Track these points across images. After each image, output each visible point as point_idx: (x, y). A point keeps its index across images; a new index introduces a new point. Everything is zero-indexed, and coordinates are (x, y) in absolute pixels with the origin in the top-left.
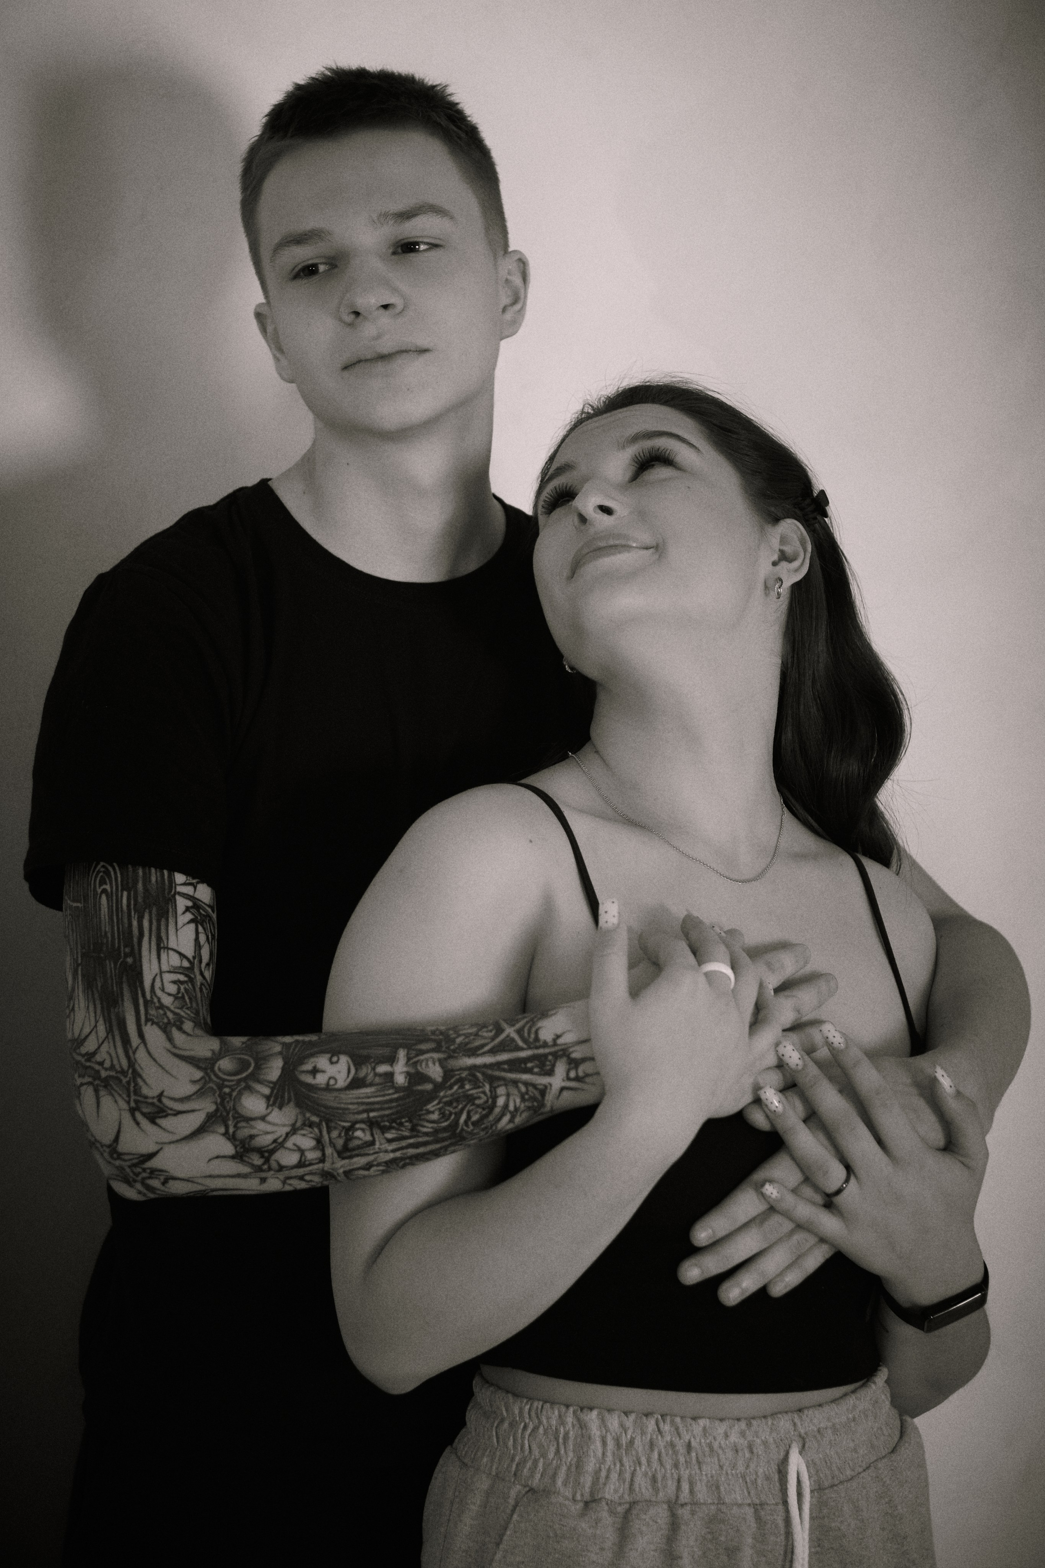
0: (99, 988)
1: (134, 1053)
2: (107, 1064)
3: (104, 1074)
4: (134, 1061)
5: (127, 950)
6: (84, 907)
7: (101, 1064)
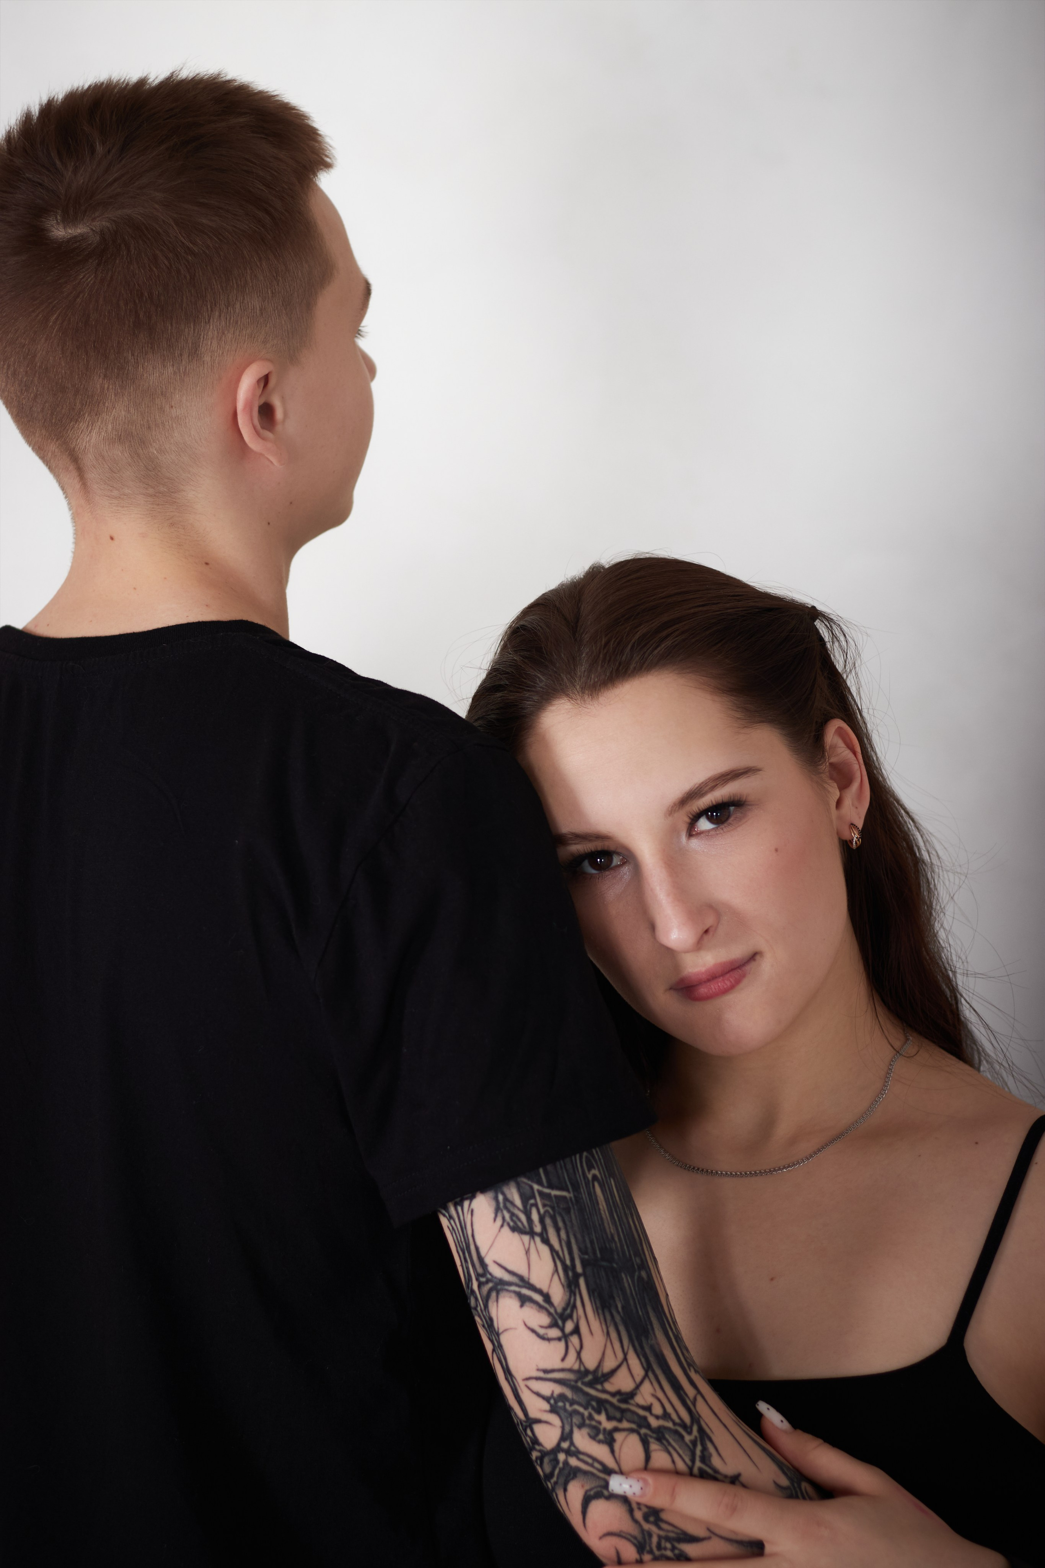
0: (620, 1309)
1: (694, 1405)
2: (657, 1410)
3: (654, 1423)
4: (697, 1416)
6: (575, 1196)
7: (648, 1408)
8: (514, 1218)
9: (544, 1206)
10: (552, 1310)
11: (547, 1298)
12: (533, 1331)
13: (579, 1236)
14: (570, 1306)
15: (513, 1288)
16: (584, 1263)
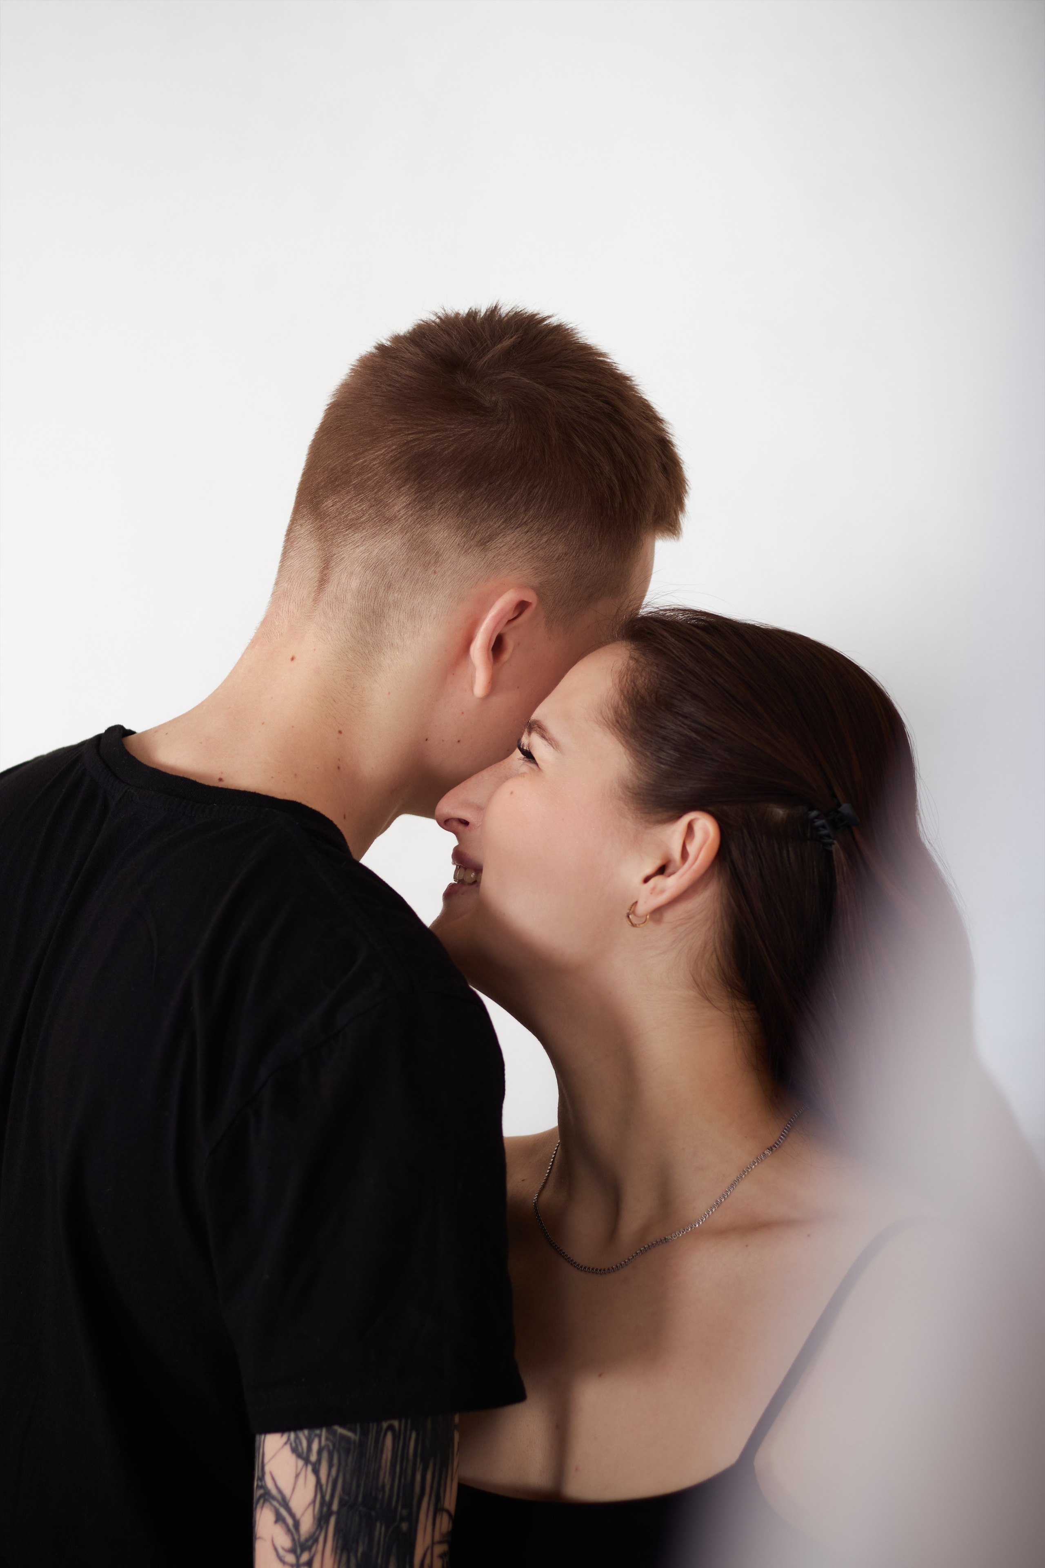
0: (359, 1554)
5: (405, 1512)
6: (360, 1440)
8: (298, 1441)
9: (327, 1439)
10: (296, 1537)
11: (297, 1524)
12: (276, 1549)
13: (348, 1477)
14: (313, 1539)
15: (275, 1503)
16: (342, 1504)
